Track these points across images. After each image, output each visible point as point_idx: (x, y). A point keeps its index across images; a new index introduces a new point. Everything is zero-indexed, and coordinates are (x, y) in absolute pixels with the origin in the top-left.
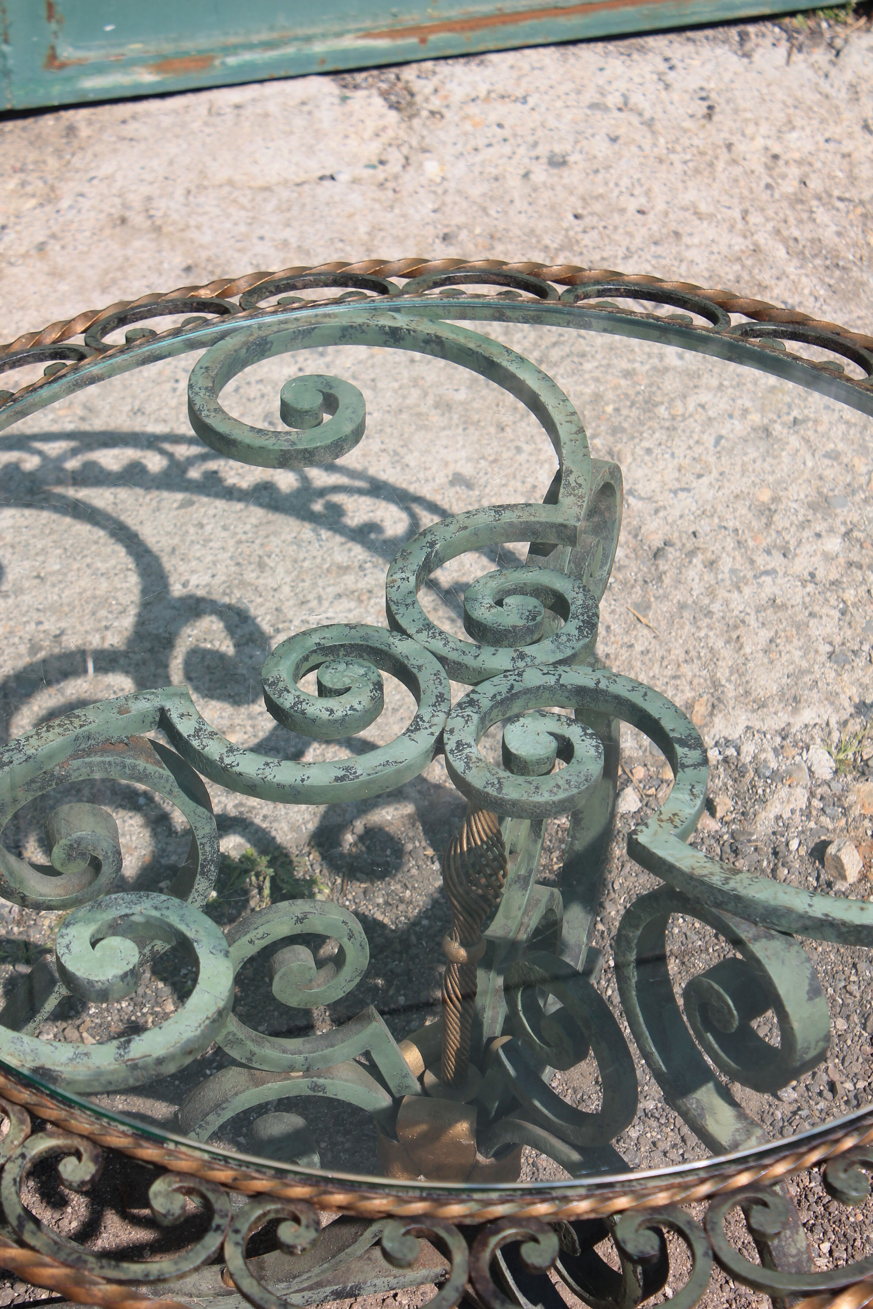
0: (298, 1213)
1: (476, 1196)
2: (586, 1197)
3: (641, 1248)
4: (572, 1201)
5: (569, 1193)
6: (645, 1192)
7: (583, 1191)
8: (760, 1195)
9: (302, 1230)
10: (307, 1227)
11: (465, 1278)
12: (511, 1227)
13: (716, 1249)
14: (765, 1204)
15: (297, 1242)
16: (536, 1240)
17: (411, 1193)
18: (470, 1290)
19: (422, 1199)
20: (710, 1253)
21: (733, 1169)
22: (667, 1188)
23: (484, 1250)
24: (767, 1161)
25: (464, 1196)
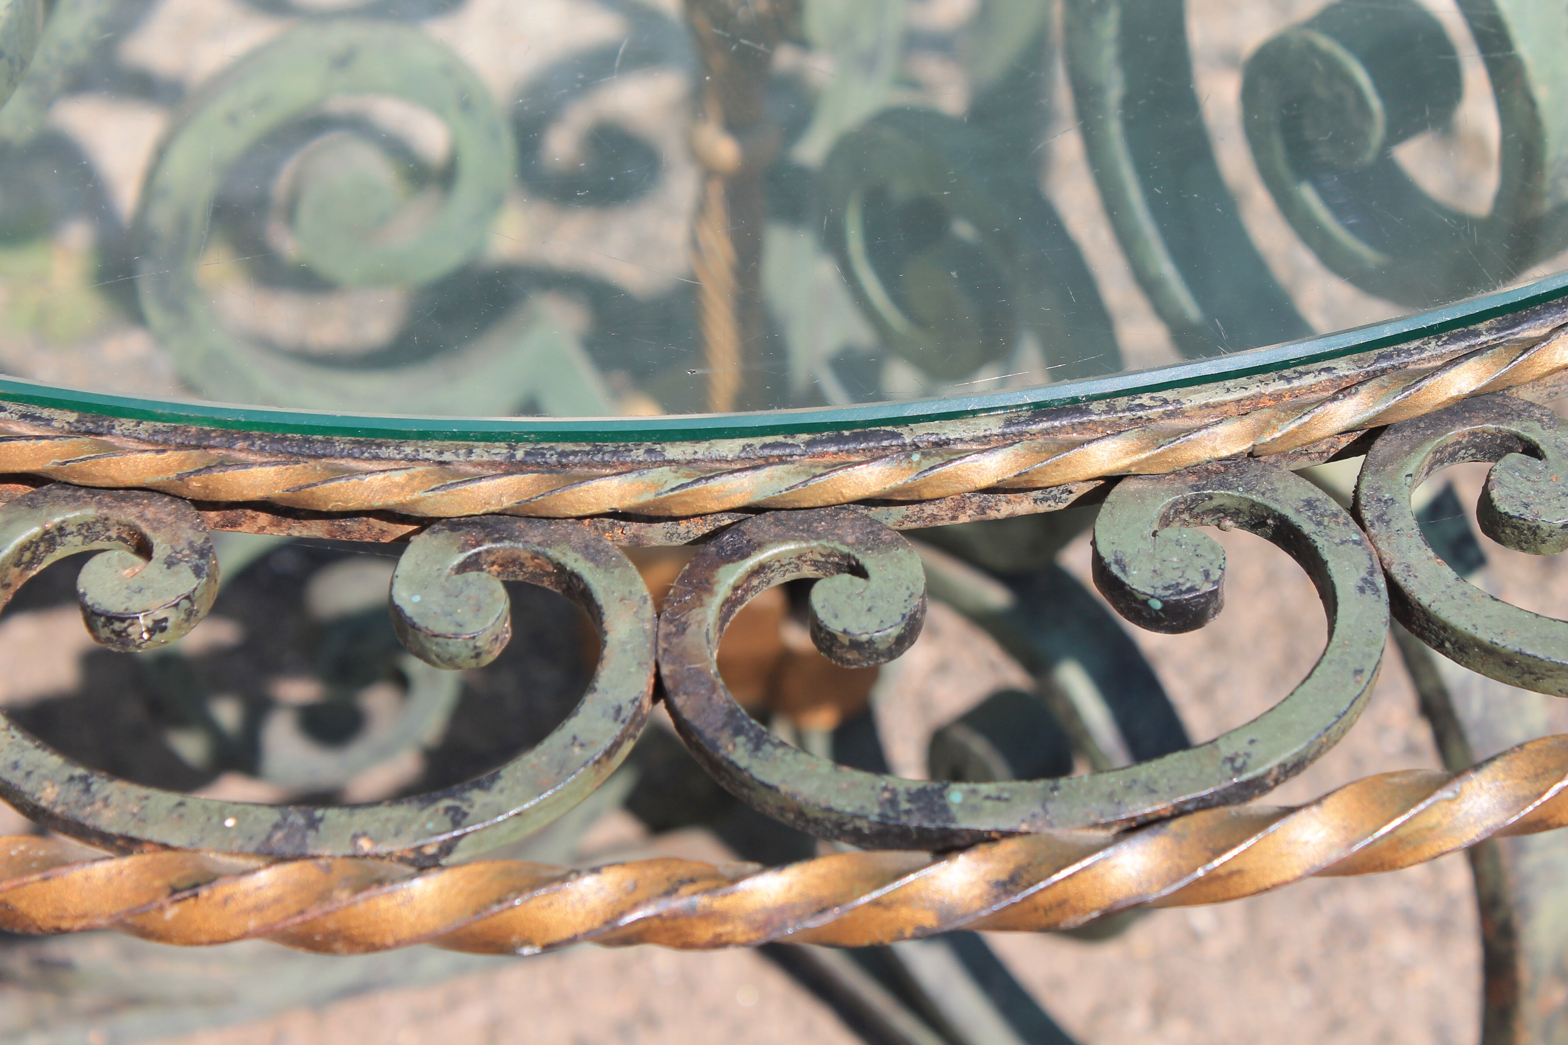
0: (145, 529)
1: (674, 451)
2: (1005, 441)
3: (1171, 577)
4: (962, 455)
5: (951, 430)
6: (1179, 423)
7: (992, 425)
8: (1515, 427)
9: (153, 569)
10: (170, 563)
11: (645, 684)
12: (782, 539)
13: (1396, 571)
14: (1532, 450)
15: (135, 604)
16: (859, 571)
17: (481, 452)
18: (661, 711)
19: (512, 467)
20: (1380, 581)
21: (1434, 350)
22: (1244, 409)
23: (700, 603)
24: (1530, 331)
25: (639, 454)
